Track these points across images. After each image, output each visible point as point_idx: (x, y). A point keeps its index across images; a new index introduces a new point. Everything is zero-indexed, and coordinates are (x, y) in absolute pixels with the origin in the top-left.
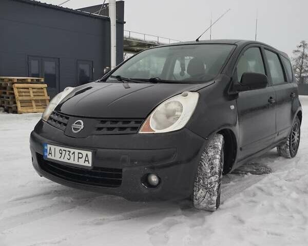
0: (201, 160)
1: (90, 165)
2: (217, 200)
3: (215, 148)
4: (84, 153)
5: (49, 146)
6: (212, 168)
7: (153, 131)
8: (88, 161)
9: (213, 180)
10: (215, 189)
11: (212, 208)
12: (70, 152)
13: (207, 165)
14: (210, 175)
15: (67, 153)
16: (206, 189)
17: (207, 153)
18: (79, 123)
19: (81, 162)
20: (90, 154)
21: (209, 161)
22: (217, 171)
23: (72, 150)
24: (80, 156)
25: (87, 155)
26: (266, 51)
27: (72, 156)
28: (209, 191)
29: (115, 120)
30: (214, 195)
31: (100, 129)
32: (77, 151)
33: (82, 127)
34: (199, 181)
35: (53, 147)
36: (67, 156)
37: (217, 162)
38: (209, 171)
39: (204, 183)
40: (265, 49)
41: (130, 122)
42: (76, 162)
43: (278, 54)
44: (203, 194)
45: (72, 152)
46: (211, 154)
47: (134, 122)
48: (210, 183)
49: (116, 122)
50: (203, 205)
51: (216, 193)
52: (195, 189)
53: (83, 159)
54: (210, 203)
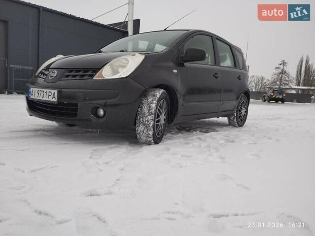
0: (142, 104)
1: (56, 100)
2: (153, 135)
3: (154, 96)
4: (53, 91)
5: (32, 89)
6: (150, 110)
7: (103, 77)
8: (55, 97)
9: (150, 118)
10: (151, 125)
11: (150, 141)
12: (43, 91)
13: (146, 107)
14: (147, 115)
15: (42, 92)
16: (145, 125)
17: (147, 99)
18: (54, 72)
19: (51, 99)
20: (56, 92)
21: (148, 104)
22: (153, 112)
23: (45, 90)
24: (50, 94)
25: (54, 93)
26: (217, 41)
27: (45, 95)
28: (146, 126)
29: (78, 70)
30: (150, 130)
31: (67, 76)
32: (48, 91)
33: (56, 75)
34: (140, 119)
35: (34, 89)
36: (42, 95)
37: (154, 105)
38: (147, 112)
39: (143, 121)
40: (217, 39)
41: (89, 71)
42: (47, 99)
43: (231, 46)
44: (143, 129)
45: (45, 92)
46: (150, 100)
47: (91, 72)
48: (147, 121)
49: (80, 71)
50: (143, 138)
51: (152, 129)
52: (137, 125)
53: (52, 96)
54: (148, 136)
